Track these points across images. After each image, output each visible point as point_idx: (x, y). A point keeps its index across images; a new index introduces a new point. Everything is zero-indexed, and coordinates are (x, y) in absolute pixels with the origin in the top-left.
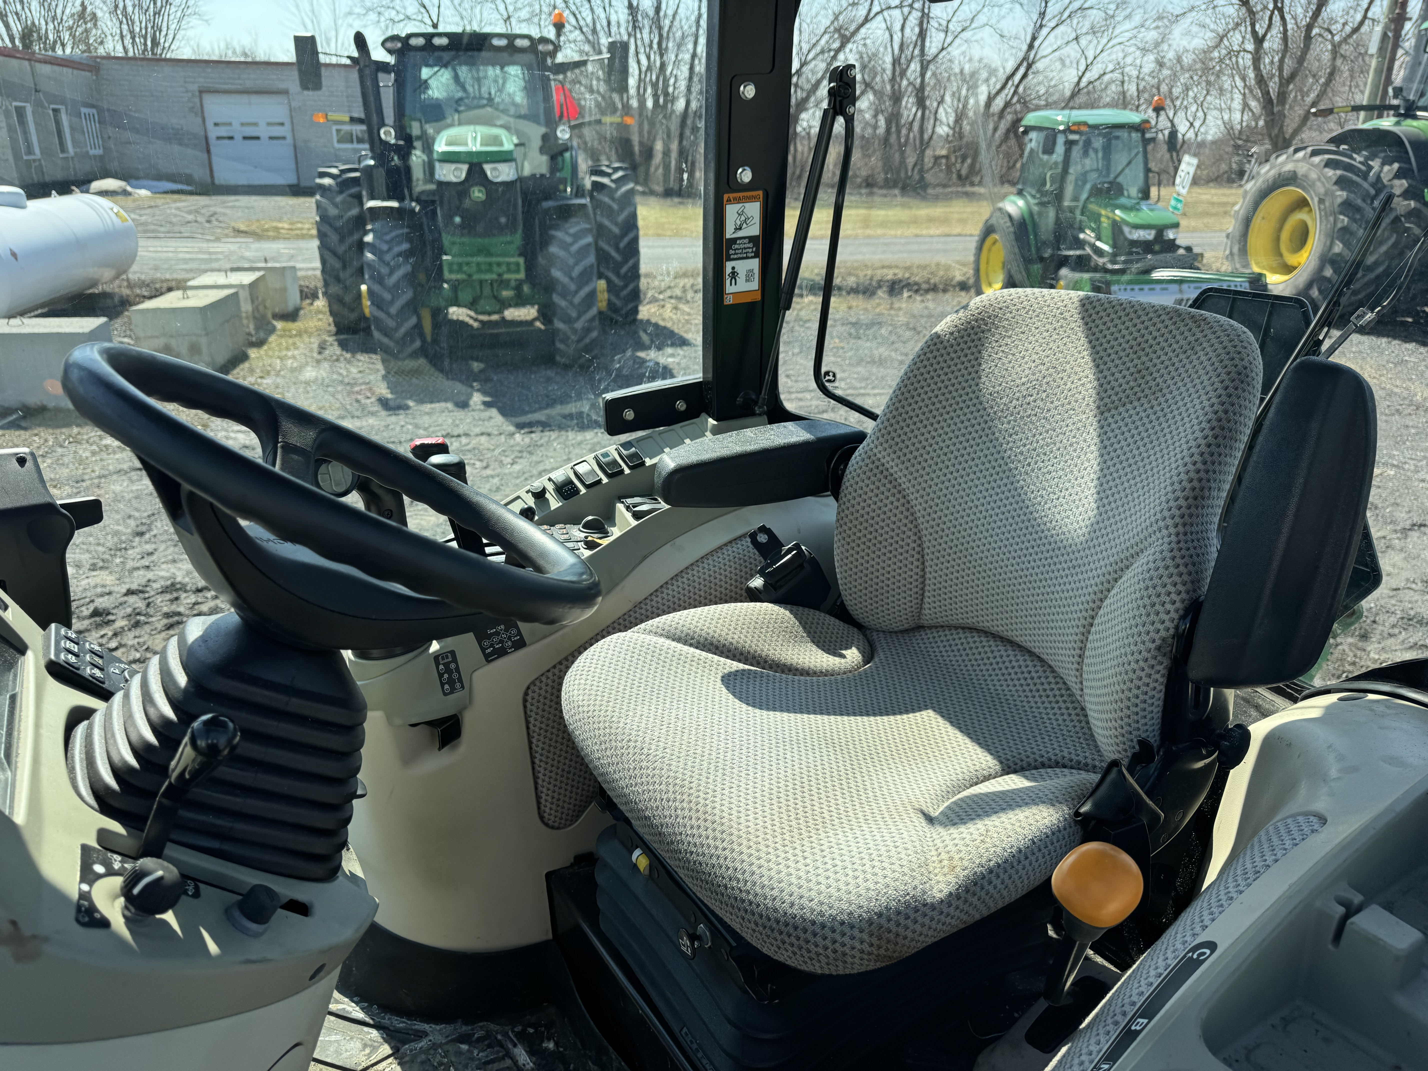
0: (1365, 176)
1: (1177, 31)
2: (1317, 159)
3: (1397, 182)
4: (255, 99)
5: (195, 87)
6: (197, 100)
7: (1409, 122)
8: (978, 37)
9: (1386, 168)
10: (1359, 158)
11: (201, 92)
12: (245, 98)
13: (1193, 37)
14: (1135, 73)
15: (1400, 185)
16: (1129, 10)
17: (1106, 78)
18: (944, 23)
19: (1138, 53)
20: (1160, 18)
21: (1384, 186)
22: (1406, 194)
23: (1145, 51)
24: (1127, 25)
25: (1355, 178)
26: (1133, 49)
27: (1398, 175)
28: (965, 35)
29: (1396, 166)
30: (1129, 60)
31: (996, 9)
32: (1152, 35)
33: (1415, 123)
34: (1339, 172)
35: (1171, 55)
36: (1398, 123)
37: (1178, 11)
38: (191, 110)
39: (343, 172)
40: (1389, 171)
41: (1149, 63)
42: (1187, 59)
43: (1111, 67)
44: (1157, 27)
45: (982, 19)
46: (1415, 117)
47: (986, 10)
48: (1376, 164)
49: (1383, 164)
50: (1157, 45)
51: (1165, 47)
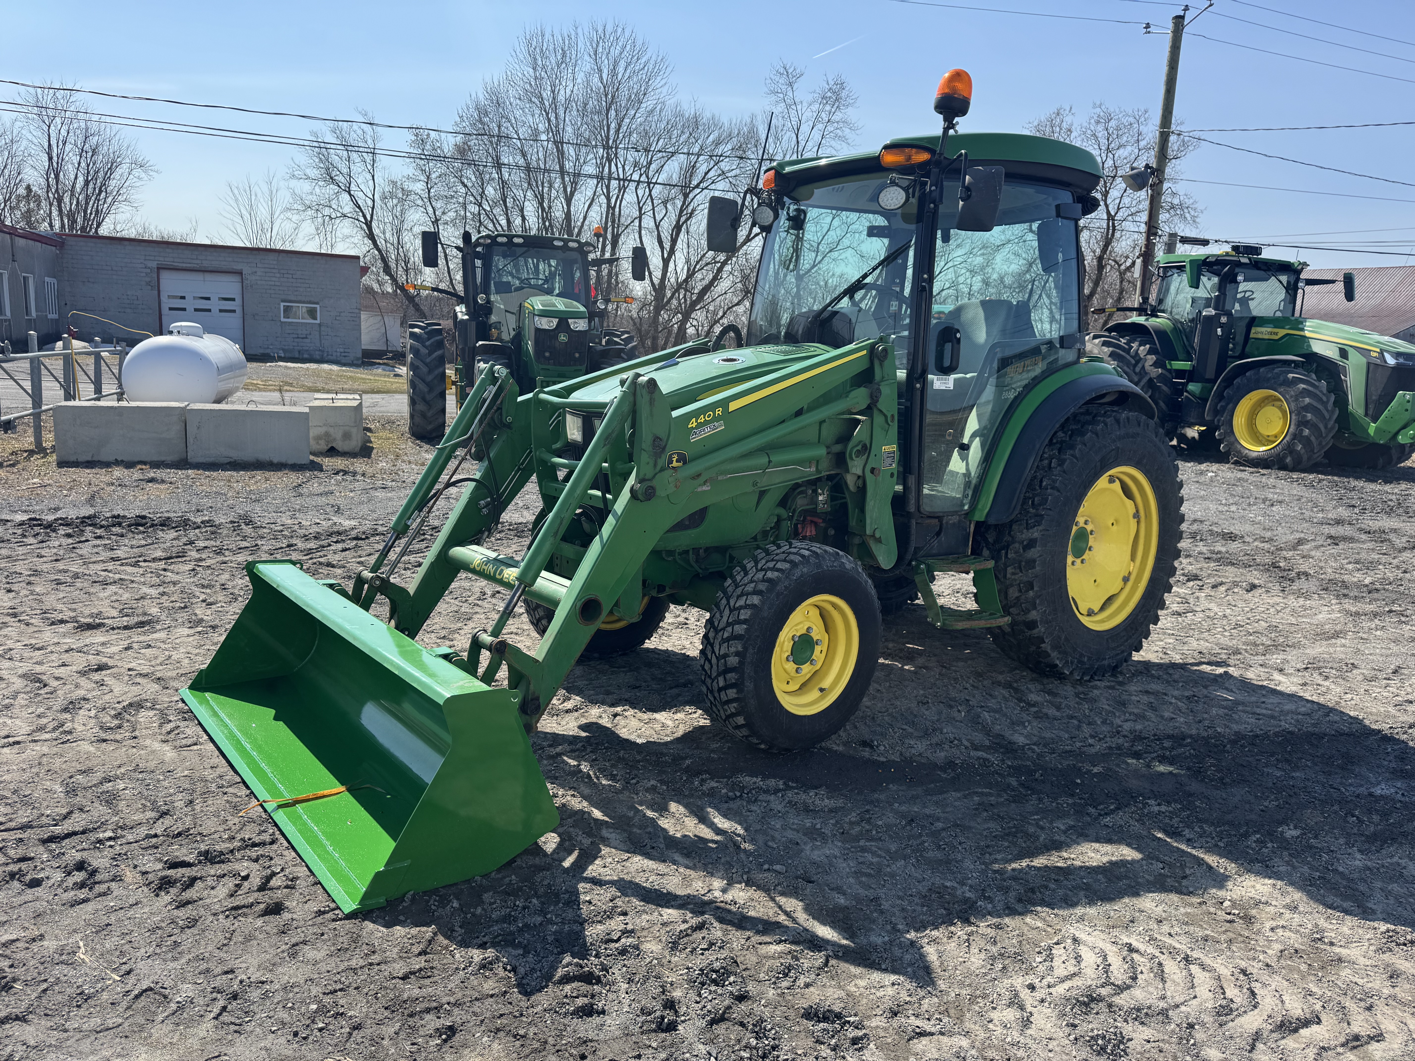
0: (1128, 351)
1: (999, 258)
2: (1097, 341)
3: (1149, 357)
4: (209, 277)
5: (154, 265)
6: (155, 275)
7: (1154, 319)
8: (843, 257)
9: (1142, 348)
10: (1123, 341)
11: (158, 269)
12: (200, 276)
13: (1011, 263)
14: (966, 290)
15: (1152, 358)
16: (959, 241)
17: (944, 293)
18: (815, 245)
19: (968, 274)
20: (984, 247)
21: (1141, 359)
22: (1155, 365)
23: (973, 272)
24: (960, 252)
25: (1121, 352)
26: (963, 271)
27: (1150, 352)
28: (834, 255)
29: (1148, 346)
30: (961, 279)
31: (857, 235)
32: (979, 260)
33: (1158, 320)
34: (1111, 349)
35: (995, 276)
36: (1147, 320)
37: (998, 243)
38: (148, 284)
39: (429, 325)
40: (1143, 350)
41: (977, 283)
42: (1008, 281)
43: (947, 285)
44: (983, 254)
45: (846, 242)
46: (1157, 317)
47: (848, 235)
48: (1135, 345)
49: (1140, 345)
50: (983, 268)
51: (989, 270)
